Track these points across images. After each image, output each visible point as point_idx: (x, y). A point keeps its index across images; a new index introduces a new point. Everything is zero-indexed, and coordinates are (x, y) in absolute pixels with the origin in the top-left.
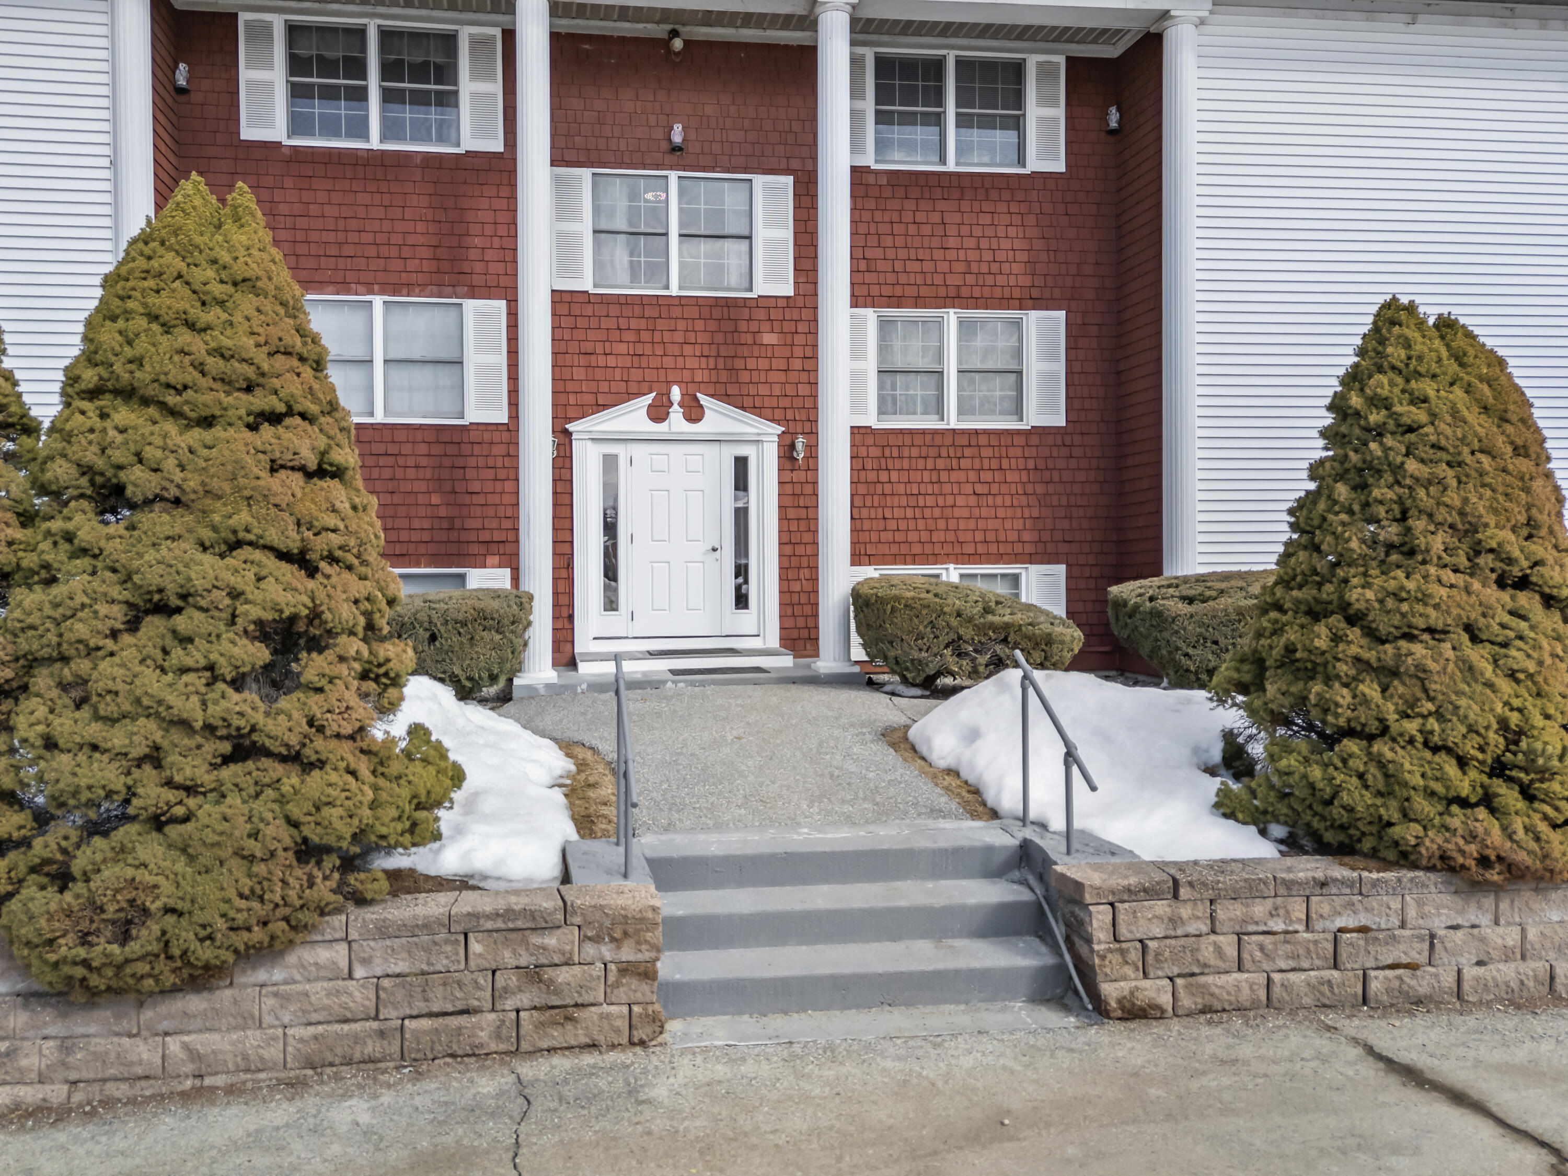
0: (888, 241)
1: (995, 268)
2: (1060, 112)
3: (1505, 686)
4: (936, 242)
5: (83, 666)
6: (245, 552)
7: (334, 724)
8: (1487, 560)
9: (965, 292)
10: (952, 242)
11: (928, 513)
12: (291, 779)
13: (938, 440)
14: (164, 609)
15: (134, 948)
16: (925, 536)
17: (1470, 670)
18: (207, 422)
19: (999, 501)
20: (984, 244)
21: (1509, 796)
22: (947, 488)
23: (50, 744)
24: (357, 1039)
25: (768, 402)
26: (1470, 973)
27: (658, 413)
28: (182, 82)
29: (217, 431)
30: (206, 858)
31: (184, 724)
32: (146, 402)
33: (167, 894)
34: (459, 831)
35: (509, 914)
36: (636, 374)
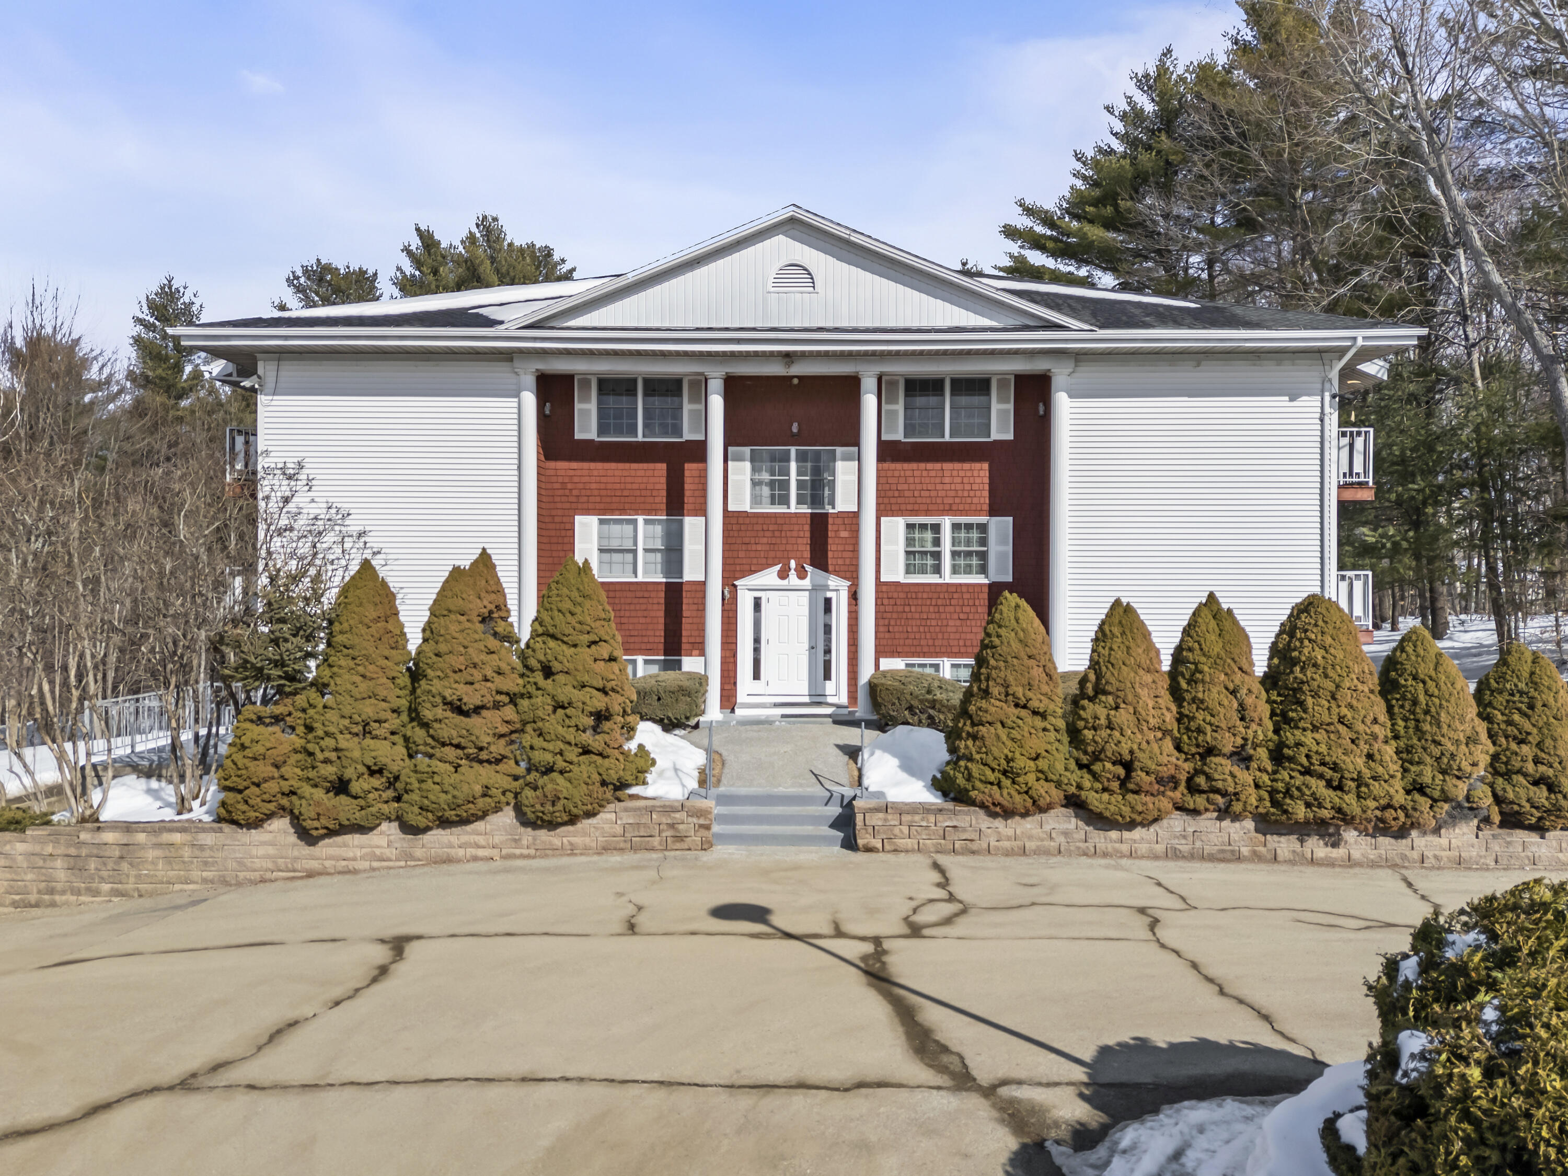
0: (911, 480)
1: (972, 493)
2: (1011, 406)
3: (1009, 743)
4: (938, 480)
5: (540, 724)
6: (587, 689)
7: (612, 744)
8: (1010, 698)
9: (954, 507)
10: (947, 480)
11: (932, 629)
12: (599, 760)
13: (939, 589)
14: (563, 707)
15: (556, 808)
16: (930, 642)
17: (998, 737)
18: (575, 646)
19: (973, 623)
20: (966, 480)
21: (1006, 782)
22: (943, 616)
23: (532, 748)
24: (618, 842)
25: (843, 568)
26: (993, 843)
27: (783, 575)
28: (547, 412)
29: (578, 649)
30: (575, 782)
31: (569, 744)
32: (557, 639)
33: (565, 794)
34: (654, 782)
35: (664, 806)
36: (772, 554)
